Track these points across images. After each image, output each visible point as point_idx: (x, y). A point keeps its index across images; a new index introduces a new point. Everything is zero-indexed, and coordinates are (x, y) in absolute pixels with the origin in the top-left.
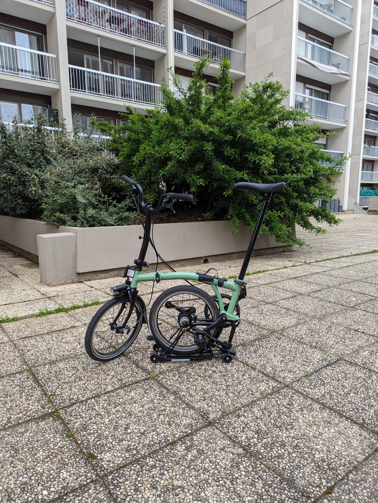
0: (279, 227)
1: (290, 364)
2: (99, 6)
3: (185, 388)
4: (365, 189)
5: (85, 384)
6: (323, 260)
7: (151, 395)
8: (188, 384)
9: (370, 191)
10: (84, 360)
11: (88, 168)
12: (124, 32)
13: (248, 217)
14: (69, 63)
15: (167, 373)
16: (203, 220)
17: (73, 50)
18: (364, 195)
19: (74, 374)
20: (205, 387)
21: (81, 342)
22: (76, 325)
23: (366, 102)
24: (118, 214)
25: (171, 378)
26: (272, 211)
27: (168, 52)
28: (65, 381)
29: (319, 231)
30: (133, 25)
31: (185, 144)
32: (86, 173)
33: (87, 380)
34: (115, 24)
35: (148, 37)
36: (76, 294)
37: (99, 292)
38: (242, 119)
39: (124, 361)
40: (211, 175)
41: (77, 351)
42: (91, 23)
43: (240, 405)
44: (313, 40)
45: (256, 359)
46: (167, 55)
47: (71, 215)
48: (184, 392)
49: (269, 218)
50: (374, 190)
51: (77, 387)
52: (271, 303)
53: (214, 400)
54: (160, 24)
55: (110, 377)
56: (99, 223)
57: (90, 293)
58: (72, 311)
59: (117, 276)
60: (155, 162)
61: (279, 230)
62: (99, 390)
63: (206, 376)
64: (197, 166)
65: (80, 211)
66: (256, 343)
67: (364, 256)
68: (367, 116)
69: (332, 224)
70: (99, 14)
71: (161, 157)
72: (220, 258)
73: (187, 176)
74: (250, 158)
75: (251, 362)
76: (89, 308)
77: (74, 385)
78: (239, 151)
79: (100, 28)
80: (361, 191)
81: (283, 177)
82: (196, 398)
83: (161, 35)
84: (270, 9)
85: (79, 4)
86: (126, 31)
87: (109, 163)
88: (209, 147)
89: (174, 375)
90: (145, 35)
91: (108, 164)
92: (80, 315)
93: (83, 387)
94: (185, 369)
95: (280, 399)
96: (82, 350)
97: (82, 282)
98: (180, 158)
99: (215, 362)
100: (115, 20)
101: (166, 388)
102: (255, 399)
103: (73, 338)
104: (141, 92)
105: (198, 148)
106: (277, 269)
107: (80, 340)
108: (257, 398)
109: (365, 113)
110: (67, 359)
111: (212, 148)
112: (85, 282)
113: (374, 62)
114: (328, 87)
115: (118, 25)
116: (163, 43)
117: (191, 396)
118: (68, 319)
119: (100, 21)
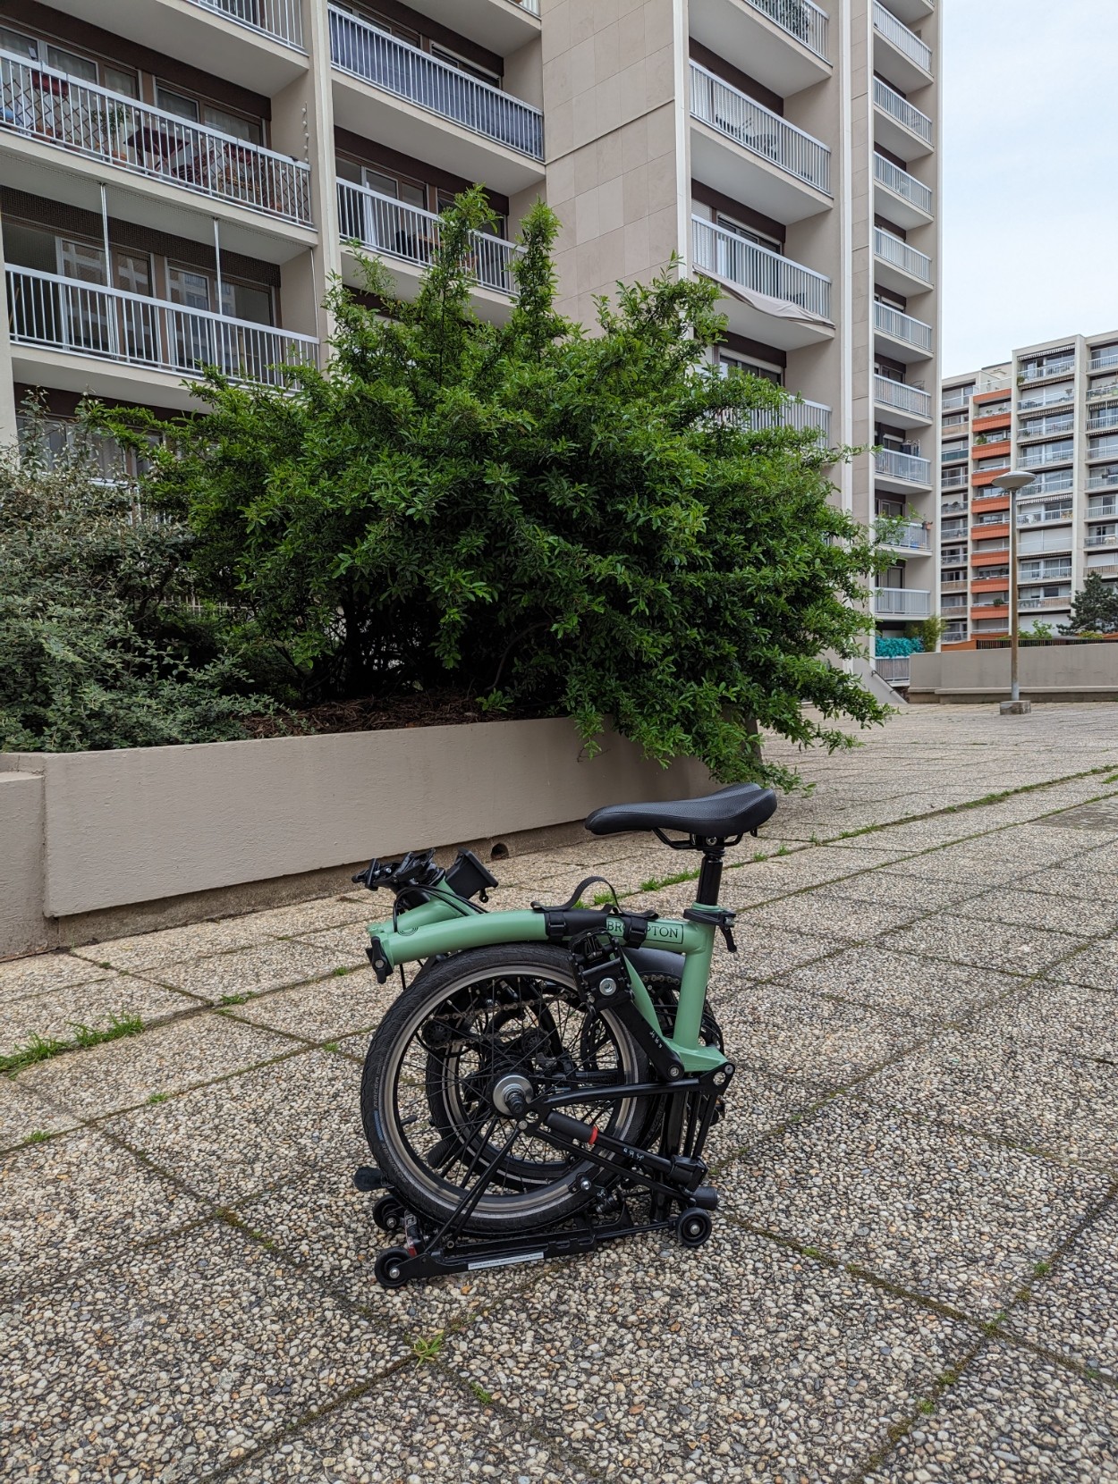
0: (723, 733)
1: (955, 1224)
2: (102, 97)
3: (581, 1394)
4: (888, 637)
5: (116, 1428)
6: (863, 832)
7: (436, 1459)
8: (589, 1374)
9: (900, 640)
10: (100, 1295)
11: (80, 555)
12: (182, 177)
13: (627, 703)
14: (7, 260)
15: (484, 1327)
16: (484, 717)
17: (18, 221)
18: (887, 653)
19: (60, 1376)
20: (666, 1380)
21: (78, 1206)
22: (54, 1125)
23: (872, 405)
24: (193, 704)
25: (504, 1348)
26: (700, 684)
27: (321, 240)
28: (18, 1424)
29: (835, 743)
30: (211, 157)
31: (421, 467)
32: (73, 570)
33: (123, 1408)
34: (156, 153)
35: (258, 196)
36: (46, 999)
37: (134, 985)
38: (603, 389)
39: (280, 1283)
40: (512, 570)
41: (64, 1254)
42: (78, 143)
43: (849, 1462)
44: (733, 228)
45: (816, 1217)
46: (318, 249)
47: (19, 712)
48: (583, 1417)
49: (693, 704)
50: (910, 638)
51: (79, 1453)
52: (769, 981)
53: (725, 1447)
54: (295, 160)
55: (228, 1377)
56: (126, 738)
57: (100, 991)
58: (34, 1070)
59: (199, 919)
60: (317, 530)
61: (724, 741)
62: (187, 1459)
63: (651, 1322)
64: (463, 540)
65: (55, 697)
66: (787, 1141)
67: (972, 813)
68: (878, 441)
69: (867, 722)
70: (104, 120)
71: (341, 509)
72: (542, 841)
73: (431, 573)
74: (630, 516)
75: (804, 1229)
76: (101, 1050)
77: (59, 1444)
78: (595, 493)
79: (107, 160)
80: (877, 642)
81: (732, 575)
82: (646, 1446)
83: (299, 191)
84: (610, 137)
85: (36, 86)
86: (192, 174)
87: (157, 538)
88: (500, 476)
89: (516, 1333)
90: (250, 190)
91: (153, 541)
92: (67, 1083)
93: (106, 1447)
94: (553, 1295)
95: (998, 1403)
96: (85, 1244)
97: (64, 950)
98: (410, 511)
99: (662, 1249)
100: (156, 142)
101: (499, 1409)
102: (897, 1416)
103: (41, 1192)
104: (241, 355)
105: (464, 482)
106: (737, 866)
107: (73, 1199)
108: (903, 1412)
109: (872, 433)
110: (21, 1296)
111: (513, 480)
112: (77, 951)
113: (884, 299)
114: (779, 357)
115: (165, 155)
116: (308, 214)
117: (622, 1439)
118: (15, 1105)
119: (106, 141)
